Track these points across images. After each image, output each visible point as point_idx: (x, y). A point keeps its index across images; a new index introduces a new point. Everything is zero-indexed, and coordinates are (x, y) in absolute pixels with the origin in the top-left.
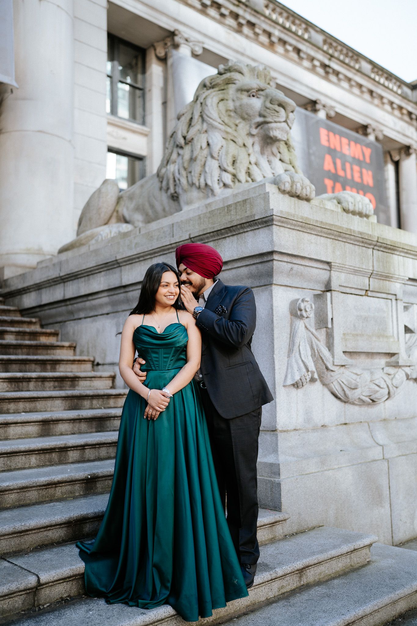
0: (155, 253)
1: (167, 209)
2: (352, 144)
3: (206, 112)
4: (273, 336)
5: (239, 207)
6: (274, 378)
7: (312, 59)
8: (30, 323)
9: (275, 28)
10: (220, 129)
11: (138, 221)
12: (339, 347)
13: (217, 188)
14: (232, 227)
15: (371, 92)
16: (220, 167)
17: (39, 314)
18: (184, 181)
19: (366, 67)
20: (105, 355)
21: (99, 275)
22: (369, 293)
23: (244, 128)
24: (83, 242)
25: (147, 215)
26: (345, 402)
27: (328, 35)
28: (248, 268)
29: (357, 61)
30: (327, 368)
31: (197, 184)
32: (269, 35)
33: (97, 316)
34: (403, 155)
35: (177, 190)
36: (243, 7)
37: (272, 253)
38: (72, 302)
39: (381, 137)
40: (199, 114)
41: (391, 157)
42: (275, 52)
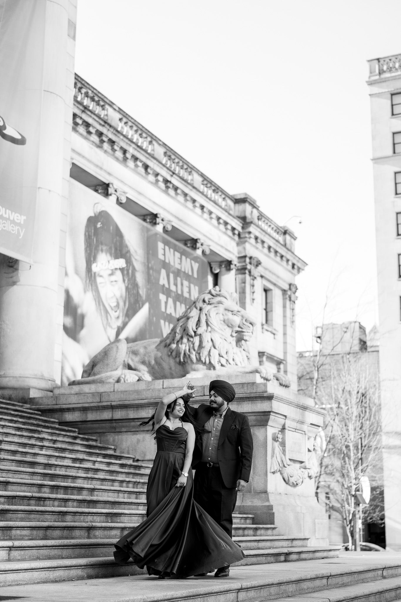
0: (196, 402)
1: (173, 368)
2: (184, 258)
3: (210, 320)
4: (267, 449)
5: (249, 386)
6: (267, 468)
7: (157, 175)
8: (74, 432)
9: (130, 146)
10: (219, 333)
11: (144, 371)
12: (288, 457)
13: (218, 366)
14: (250, 397)
15: (202, 207)
16: (219, 354)
17: (80, 426)
18: (194, 357)
19: (197, 180)
20: (145, 455)
21: (147, 408)
22: (297, 431)
23: (228, 331)
24: (103, 379)
25: (153, 368)
26: (287, 483)
27: (168, 148)
28: (255, 417)
29: (190, 173)
30: (284, 466)
31: (204, 361)
32: (125, 152)
33: (138, 431)
34: (223, 269)
35: (186, 360)
36: (108, 127)
37: (270, 412)
38: (117, 421)
39: (208, 252)
40: (205, 320)
41: (211, 268)
42: (127, 166)
